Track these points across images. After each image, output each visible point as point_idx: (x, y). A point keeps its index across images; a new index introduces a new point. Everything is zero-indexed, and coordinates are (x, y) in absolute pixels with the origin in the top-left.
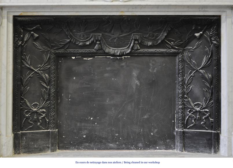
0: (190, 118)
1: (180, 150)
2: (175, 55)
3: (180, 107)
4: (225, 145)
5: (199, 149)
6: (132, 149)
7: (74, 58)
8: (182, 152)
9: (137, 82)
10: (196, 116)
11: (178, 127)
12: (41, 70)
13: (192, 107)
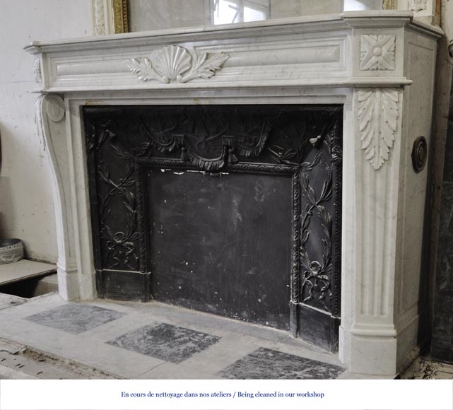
0: (307, 286)
1: (294, 335)
2: (288, 174)
3: (294, 265)
5: (316, 340)
6: (234, 318)
7: (163, 171)
8: (297, 339)
9: (238, 215)
10: (313, 284)
12: (125, 187)
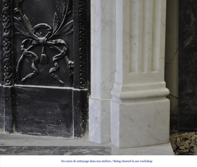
0: (27, 60)
1: (7, 130)
3: (5, 34)
4: (96, 118)
5: (45, 128)
8: (12, 134)
10: (39, 54)
11: (3, 80)
13: (30, 34)
